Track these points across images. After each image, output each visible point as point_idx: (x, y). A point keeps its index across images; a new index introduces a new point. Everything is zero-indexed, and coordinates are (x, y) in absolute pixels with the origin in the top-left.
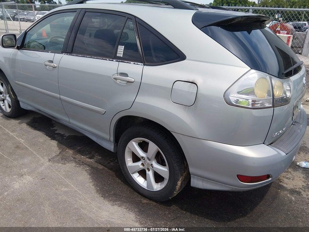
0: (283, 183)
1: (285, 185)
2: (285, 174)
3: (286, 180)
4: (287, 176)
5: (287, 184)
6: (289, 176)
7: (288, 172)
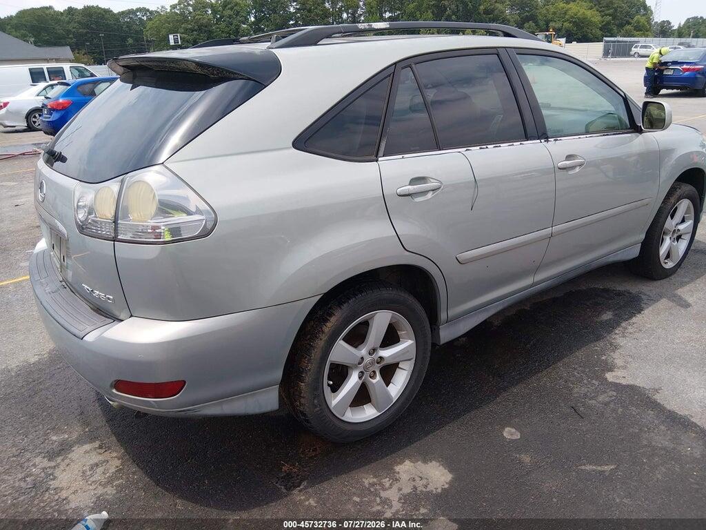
0: (95, 449)
1: (87, 447)
2: (110, 471)
3: (95, 458)
4: (100, 470)
5: (86, 452)
6: (98, 475)
7: (110, 481)
